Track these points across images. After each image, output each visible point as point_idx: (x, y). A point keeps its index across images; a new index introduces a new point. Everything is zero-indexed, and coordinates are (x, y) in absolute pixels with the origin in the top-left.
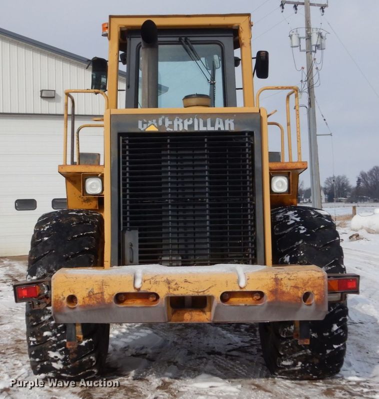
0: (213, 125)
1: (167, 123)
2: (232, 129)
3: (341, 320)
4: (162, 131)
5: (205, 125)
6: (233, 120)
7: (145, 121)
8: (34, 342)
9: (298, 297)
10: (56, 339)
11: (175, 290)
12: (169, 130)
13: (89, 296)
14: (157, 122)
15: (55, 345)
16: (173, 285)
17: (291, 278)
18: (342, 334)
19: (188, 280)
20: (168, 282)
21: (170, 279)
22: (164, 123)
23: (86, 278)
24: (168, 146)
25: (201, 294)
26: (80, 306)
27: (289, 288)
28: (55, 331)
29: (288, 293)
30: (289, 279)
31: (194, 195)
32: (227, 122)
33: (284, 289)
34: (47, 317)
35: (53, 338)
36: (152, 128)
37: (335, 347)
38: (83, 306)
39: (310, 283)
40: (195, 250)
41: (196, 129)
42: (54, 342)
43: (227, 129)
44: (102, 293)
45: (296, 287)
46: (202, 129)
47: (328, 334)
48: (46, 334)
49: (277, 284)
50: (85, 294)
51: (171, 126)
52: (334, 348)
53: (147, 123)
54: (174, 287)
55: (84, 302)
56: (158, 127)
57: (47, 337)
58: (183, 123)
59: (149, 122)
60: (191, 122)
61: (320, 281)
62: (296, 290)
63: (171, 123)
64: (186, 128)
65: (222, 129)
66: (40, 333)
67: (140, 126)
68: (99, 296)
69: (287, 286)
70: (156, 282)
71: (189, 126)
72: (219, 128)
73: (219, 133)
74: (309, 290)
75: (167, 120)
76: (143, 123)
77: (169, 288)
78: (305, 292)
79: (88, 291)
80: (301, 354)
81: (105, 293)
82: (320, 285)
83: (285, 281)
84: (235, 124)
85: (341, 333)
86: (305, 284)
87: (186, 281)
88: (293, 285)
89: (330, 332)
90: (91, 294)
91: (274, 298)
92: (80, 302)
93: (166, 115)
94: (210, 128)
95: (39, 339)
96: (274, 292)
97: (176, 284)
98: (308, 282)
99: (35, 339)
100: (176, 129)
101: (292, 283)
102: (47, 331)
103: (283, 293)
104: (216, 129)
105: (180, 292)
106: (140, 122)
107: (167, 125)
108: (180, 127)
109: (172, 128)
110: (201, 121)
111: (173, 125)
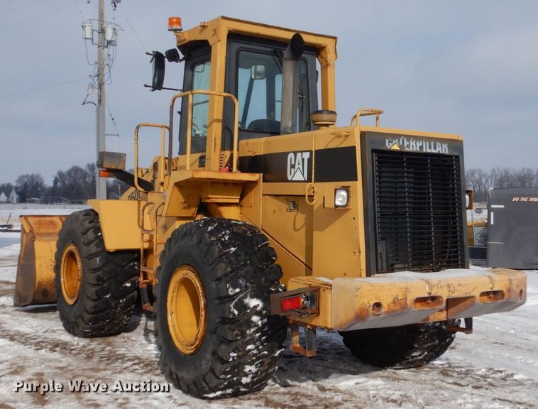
0: (435, 148)
1: (406, 143)
2: (447, 152)
4: (402, 150)
5: (430, 148)
6: (447, 145)
7: (391, 140)
8: (233, 357)
10: (257, 352)
11: (453, 292)
12: (407, 149)
13: (394, 302)
14: (399, 141)
15: (254, 358)
16: (452, 289)
19: (461, 283)
20: (449, 286)
21: (450, 283)
22: (403, 143)
23: (390, 286)
24: (405, 164)
25: (468, 295)
26: (385, 313)
28: (258, 343)
32: (443, 146)
34: (252, 330)
35: (255, 352)
36: (396, 147)
38: (387, 312)
41: (424, 150)
42: (254, 355)
43: (444, 152)
44: (406, 299)
46: (429, 151)
48: (249, 347)
50: (390, 300)
51: (408, 146)
53: (392, 142)
55: (389, 308)
56: (400, 146)
57: (250, 350)
58: (416, 144)
59: (394, 141)
60: (421, 144)
63: (408, 143)
64: (418, 149)
65: (441, 152)
66: (243, 347)
67: (387, 145)
68: (402, 302)
70: (441, 287)
71: (420, 147)
72: (439, 151)
73: (439, 155)
75: (405, 140)
76: (390, 142)
77: (449, 291)
79: (393, 298)
81: (408, 299)
84: (448, 148)
90: (396, 300)
92: (385, 308)
93: (405, 136)
94: (433, 151)
95: (240, 354)
97: (454, 287)
99: (236, 355)
100: (411, 150)
102: (251, 344)
104: (437, 152)
106: (387, 140)
107: (405, 145)
108: (414, 147)
109: (409, 148)
110: (428, 144)
111: (409, 145)
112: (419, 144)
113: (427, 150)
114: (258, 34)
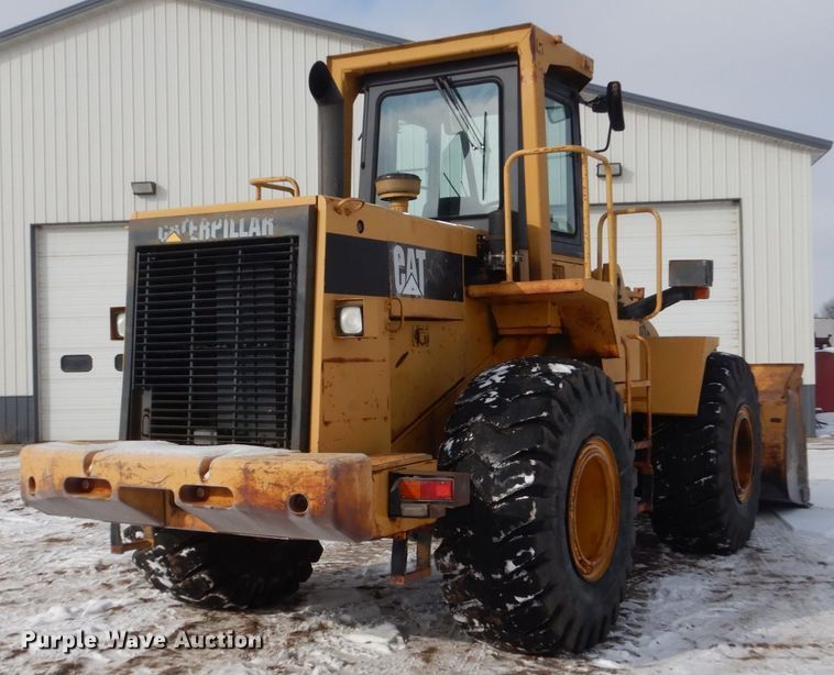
0: (247, 229)
1: (192, 228)
2: (271, 233)
3: (519, 554)
4: (186, 241)
5: (237, 230)
6: (271, 220)
7: (166, 227)
9: (281, 501)
11: (127, 477)
12: (193, 239)
14: (180, 228)
16: (125, 470)
17: (270, 470)
18: (525, 579)
20: (120, 466)
22: (187, 229)
24: (195, 264)
25: (156, 486)
27: (266, 485)
29: (264, 493)
30: (266, 472)
31: (256, 338)
32: (265, 222)
33: (258, 487)
36: (174, 239)
37: (520, 600)
39: (301, 479)
40: (257, 423)
41: (226, 236)
43: (264, 234)
45: (277, 485)
46: (234, 235)
47: (499, 576)
49: (246, 478)
51: (196, 233)
52: (518, 602)
53: (168, 230)
54: (126, 473)
56: (182, 236)
58: (210, 227)
59: (172, 228)
60: (219, 226)
61: (319, 479)
62: (277, 490)
63: (196, 228)
64: (214, 236)
65: (258, 234)
67: (160, 237)
69: (263, 482)
70: (107, 465)
71: (217, 232)
72: (254, 233)
73: (255, 241)
74: (300, 491)
75: (191, 224)
76: (165, 230)
77: (121, 474)
78: (292, 494)
80: (471, 605)
81: (55, 477)
82: (320, 485)
83: (259, 475)
84: (274, 225)
85: (523, 577)
86: (292, 482)
87: (140, 466)
88: (273, 481)
89: (503, 573)
91: (242, 500)
93: (192, 216)
94: (243, 234)
96: (243, 490)
97: (129, 469)
98: (297, 479)
100: (201, 238)
101: (270, 479)
103: (256, 492)
104: (251, 235)
105: (134, 482)
106: (161, 230)
107: (191, 232)
108: (206, 233)
109: (197, 236)
110: (232, 223)
111: (198, 231)
112: (216, 227)
113: (231, 234)
114: (389, 64)
